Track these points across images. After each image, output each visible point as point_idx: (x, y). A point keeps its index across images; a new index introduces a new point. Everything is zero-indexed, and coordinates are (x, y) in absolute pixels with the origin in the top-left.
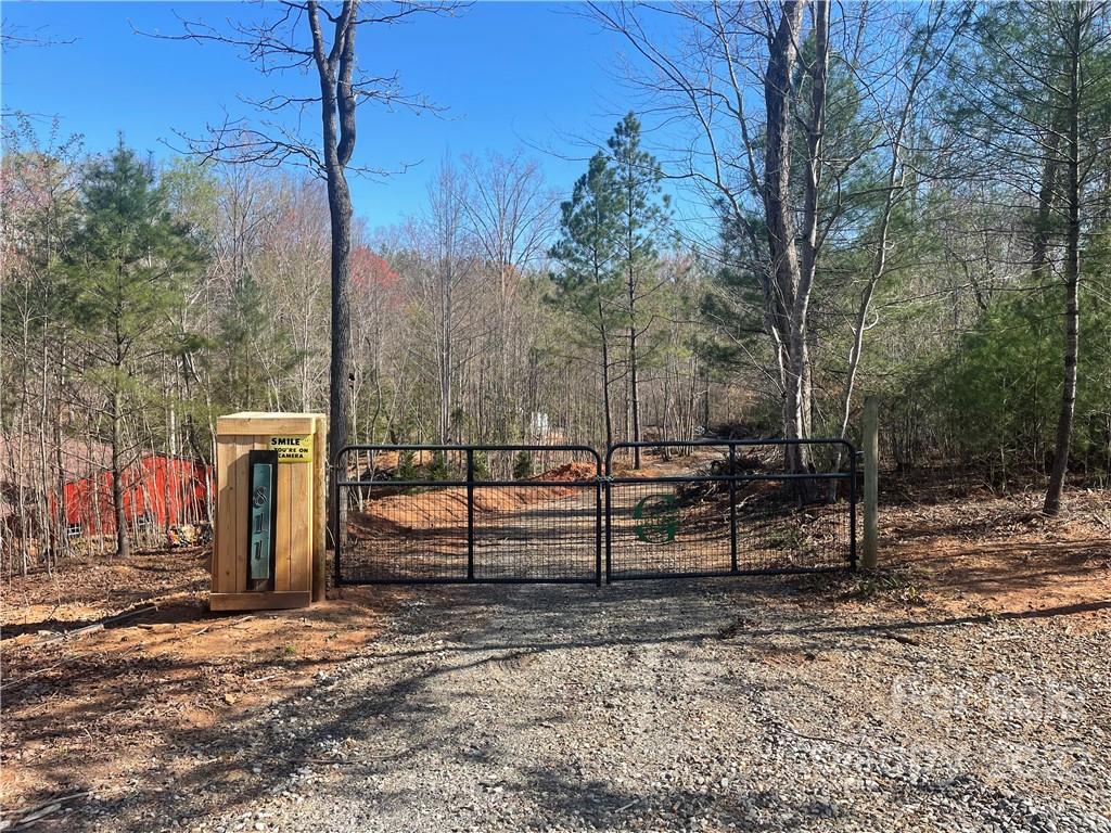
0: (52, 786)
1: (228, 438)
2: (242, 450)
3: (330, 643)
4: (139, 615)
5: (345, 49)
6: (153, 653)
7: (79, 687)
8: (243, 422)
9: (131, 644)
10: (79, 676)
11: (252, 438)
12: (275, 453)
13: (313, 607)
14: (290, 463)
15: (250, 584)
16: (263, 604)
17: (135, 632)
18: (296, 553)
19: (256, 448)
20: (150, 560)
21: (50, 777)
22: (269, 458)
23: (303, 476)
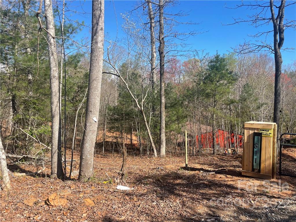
0: (211, 213)
1: (248, 129)
2: (251, 132)
3: (280, 193)
4: (223, 172)
5: (281, 15)
6: (229, 183)
7: (213, 188)
8: (252, 124)
9: (223, 179)
10: (212, 185)
11: (254, 129)
12: (261, 134)
13: (272, 180)
14: (266, 137)
15: (253, 170)
16: (257, 176)
17: (223, 176)
18: (267, 163)
19: (255, 132)
20: (221, 157)
21: (210, 210)
22: (260, 135)
23: (270, 141)
